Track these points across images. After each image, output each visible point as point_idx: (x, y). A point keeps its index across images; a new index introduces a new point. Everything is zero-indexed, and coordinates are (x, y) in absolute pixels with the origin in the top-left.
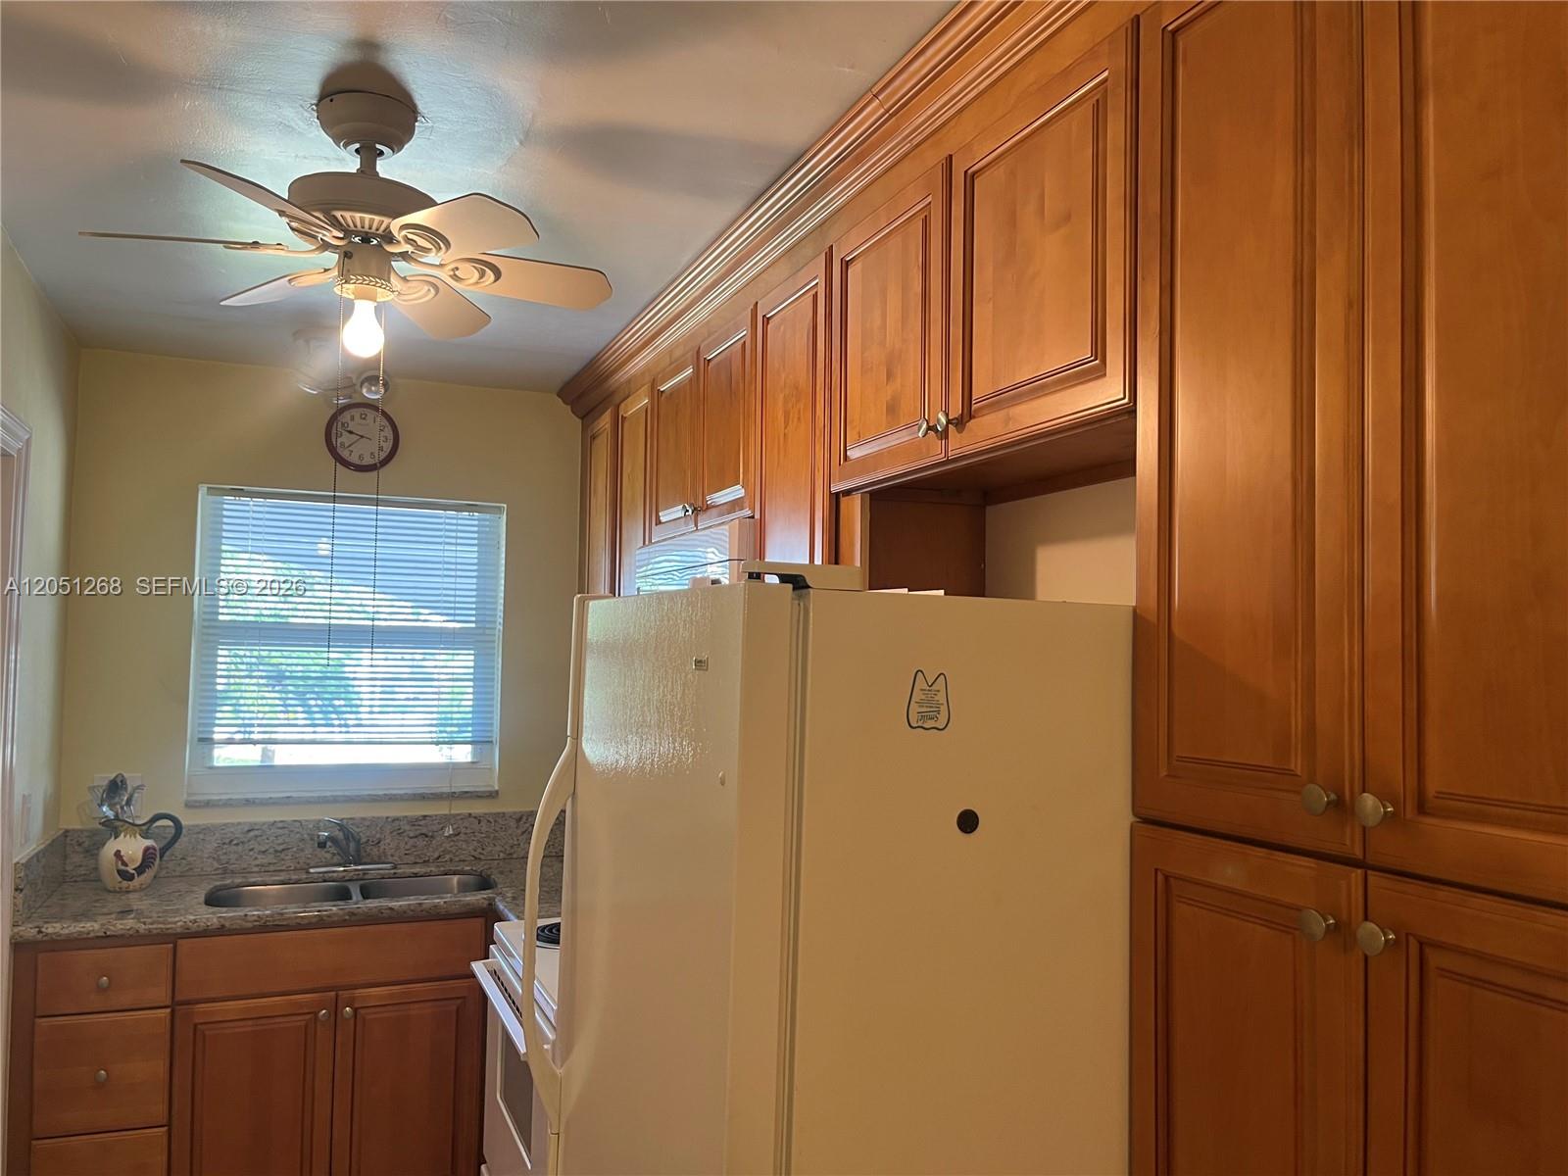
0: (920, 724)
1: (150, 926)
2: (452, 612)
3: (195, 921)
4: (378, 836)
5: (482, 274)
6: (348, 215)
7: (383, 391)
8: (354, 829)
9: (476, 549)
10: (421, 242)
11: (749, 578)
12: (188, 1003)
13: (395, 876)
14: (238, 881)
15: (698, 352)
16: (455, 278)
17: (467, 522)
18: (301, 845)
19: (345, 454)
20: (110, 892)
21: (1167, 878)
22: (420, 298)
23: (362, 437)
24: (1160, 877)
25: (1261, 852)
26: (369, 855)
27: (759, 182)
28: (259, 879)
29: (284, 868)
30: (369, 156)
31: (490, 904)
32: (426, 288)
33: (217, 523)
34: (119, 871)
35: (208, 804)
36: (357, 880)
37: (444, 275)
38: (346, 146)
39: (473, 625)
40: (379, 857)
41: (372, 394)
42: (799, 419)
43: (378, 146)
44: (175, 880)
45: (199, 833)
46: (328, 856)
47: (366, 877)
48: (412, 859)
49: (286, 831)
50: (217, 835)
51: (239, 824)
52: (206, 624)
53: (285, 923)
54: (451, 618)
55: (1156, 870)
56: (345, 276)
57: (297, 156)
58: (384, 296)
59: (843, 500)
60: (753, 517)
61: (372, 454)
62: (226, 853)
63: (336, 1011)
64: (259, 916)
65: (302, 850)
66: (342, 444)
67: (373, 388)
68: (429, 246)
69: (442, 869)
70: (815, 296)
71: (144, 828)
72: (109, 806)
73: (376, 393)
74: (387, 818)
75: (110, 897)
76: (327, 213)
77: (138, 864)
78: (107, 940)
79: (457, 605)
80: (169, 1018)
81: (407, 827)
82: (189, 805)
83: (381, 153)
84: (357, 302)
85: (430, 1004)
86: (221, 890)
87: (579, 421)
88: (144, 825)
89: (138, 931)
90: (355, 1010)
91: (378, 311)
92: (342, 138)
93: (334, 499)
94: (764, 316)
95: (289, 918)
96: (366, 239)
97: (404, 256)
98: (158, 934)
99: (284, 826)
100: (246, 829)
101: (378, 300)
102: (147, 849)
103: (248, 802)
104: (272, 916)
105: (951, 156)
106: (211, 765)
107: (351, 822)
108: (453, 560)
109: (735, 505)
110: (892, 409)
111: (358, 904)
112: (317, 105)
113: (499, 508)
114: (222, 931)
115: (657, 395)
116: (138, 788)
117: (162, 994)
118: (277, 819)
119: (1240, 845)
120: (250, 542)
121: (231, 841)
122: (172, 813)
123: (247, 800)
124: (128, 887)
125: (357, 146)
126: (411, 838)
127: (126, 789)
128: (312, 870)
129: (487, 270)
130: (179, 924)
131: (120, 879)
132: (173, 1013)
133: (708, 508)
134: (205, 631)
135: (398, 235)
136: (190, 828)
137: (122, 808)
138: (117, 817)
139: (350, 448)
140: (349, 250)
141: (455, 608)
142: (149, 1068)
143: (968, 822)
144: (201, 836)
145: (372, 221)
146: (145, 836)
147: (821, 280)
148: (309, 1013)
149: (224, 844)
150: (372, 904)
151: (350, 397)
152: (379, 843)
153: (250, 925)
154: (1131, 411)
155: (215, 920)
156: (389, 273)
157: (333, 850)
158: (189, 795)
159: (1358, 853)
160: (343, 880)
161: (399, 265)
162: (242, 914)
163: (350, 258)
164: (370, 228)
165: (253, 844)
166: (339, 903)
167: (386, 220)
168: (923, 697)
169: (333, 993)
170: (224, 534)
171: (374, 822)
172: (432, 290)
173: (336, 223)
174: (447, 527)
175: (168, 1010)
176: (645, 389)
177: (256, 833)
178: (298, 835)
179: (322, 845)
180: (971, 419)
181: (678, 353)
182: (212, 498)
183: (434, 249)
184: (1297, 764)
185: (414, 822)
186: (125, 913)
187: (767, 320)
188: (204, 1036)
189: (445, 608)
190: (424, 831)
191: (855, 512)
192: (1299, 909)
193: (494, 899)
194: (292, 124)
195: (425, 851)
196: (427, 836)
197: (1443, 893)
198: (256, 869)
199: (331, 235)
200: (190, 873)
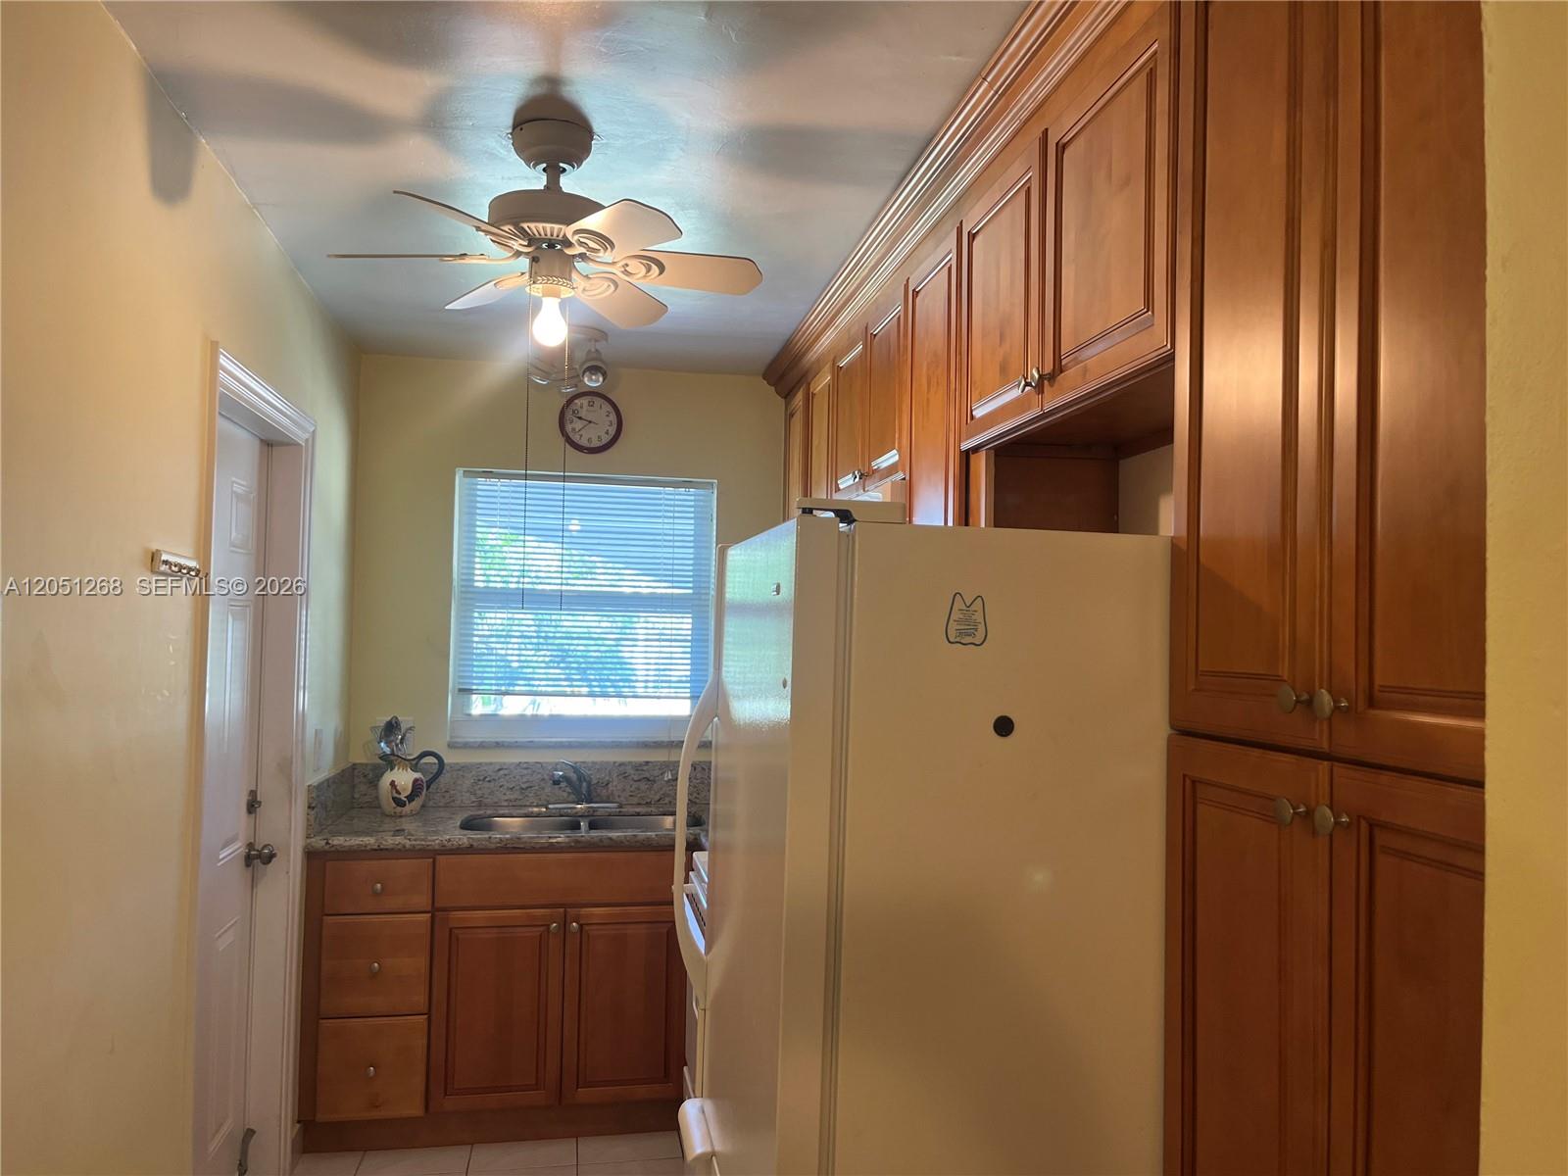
0: (958, 639)
1: (414, 842)
2: (671, 579)
3: (449, 840)
4: (607, 778)
5: (649, 270)
6: (532, 225)
7: (601, 379)
8: (584, 771)
9: (692, 521)
10: (592, 244)
11: (803, 512)
12: (444, 910)
13: (620, 814)
14: (489, 812)
15: (866, 328)
16: (627, 273)
17: (686, 497)
18: (543, 784)
19: (576, 438)
20: (387, 816)
21: (1194, 782)
22: (604, 292)
23: (590, 422)
24: (1188, 782)
25: (1257, 752)
26: (599, 795)
27: (899, 167)
28: (507, 811)
29: (528, 804)
30: (554, 172)
31: (696, 839)
32: (606, 284)
33: (472, 502)
34: (394, 798)
35: (466, 746)
36: (588, 816)
37: (617, 270)
38: (535, 166)
39: (690, 591)
40: (608, 797)
41: (593, 382)
42: (938, 383)
43: (561, 165)
44: (441, 809)
45: (459, 770)
46: (565, 794)
47: (595, 814)
48: (635, 800)
49: (529, 771)
50: (474, 773)
51: (491, 764)
52: (463, 589)
53: (522, 846)
54: (670, 585)
55: (1184, 776)
56: (534, 276)
57: (503, 178)
58: (566, 293)
59: (973, 457)
60: (904, 479)
61: (599, 437)
62: (480, 789)
63: (565, 925)
64: (501, 839)
65: (543, 789)
66: (573, 429)
67: (594, 377)
68: (598, 247)
69: (661, 809)
70: (950, 269)
71: (414, 762)
72: (386, 743)
73: (597, 381)
74: (615, 763)
75: (387, 820)
76: (516, 225)
77: (409, 793)
78: (379, 853)
79: (675, 573)
80: (430, 920)
81: (632, 772)
82: (451, 746)
83: (564, 170)
84: (544, 299)
85: (644, 926)
86: (475, 819)
87: (783, 400)
88: (414, 759)
89: (404, 847)
90: (581, 926)
91: (563, 305)
92: (532, 160)
93: (564, 479)
94: (914, 291)
95: (526, 842)
96: (551, 246)
97: (582, 256)
98: (420, 850)
99: (527, 766)
100: (498, 767)
101: (562, 296)
102: (416, 780)
103: (498, 745)
104: (511, 839)
105: (1047, 129)
106: (467, 712)
107: (583, 765)
108: (671, 532)
109: (892, 469)
110: (1004, 369)
111: (584, 833)
112: (511, 134)
113: (712, 484)
114: (471, 850)
115: (837, 371)
116: (410, 729)
117: (422, 900)
118: (523, 760)
119: (1224, 744)
120: (498, 519)
121: (486, 778)
122: (436, 751)
123: (497, 743)
124: (401, 813)
125: (544, 165)
126: (636, 781)
127: (400, 729)
128: (550, 806)
129: (653, 265)
130: (437, 842)
131: (394, 805)
132: (433, 917)
133: (874, 471)
134: (463, 595)
135: (574, 239)
136: (449, 764)
137: (397, 745)
138: (393, 754)
139: (580, 433)
140: (538, 255)
141: (673, 576)
142: (412, 964)
143: (1004, 727)
144: (461, 773)
145: (552, 229)
146: (415, 769)
147: (953, 255)
148: (542, 925)
149: (479, 780)
150: (595, 834)
151: (576, 386)
152: (607, 785)
153: (493, 846)
154: (1170, 358)
155: (465, 841)
156: (570, 272)
157: (568, 790)
158: (451, 737)
159: (1325, 746)
160: (576, 815)
161: (579, 265)
162: (487, 836)
163: (537, 262)
164: (552, 235)
165: (502, 781)
166: (568, 831)
167: (563, 227)
168: (961, 616)
169: (562, 910)
170: (478, 511)
171: (602, 767)
172: (612, 286)
173: (524, 234)
174: (666, 502)
175: (430, 915)
176: (827, 368)
177: (506, 772)
178: (539, 776)
179: (556, 782)
180: (1061, 372)
181: (853, 331)
182: (467, 480)
183: (602, 250)
184: (1284, 671)
185: (638, 767)
186: (398, 832)
187: (916, 293)
188: (458, 939)
189: (666, 576)
190: (647, 775)
191: (981, 465)
192: (1272, 799)
193: (699, 834)
194: (494, 151)
195: (648, 793)
196: (648, 780)
197: (1385, 778)
198: (506, 804)
199: (518, 244)
200: (452, 804)
